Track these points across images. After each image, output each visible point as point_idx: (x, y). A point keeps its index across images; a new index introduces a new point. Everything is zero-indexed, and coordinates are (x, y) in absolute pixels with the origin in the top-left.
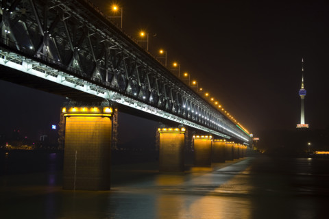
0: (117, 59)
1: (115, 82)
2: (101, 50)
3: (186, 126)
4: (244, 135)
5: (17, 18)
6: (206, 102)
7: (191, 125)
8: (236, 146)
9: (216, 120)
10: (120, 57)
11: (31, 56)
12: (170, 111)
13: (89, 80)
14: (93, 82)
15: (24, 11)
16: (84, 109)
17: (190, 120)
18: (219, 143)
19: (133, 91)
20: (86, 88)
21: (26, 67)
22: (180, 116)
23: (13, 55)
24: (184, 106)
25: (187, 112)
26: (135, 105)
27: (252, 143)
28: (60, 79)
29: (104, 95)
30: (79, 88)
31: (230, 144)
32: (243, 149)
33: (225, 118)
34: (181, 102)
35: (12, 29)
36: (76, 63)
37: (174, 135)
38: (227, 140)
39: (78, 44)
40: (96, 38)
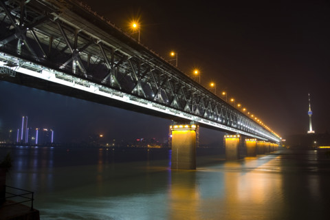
0: (198, 98)
1: (197, 111)
2: (189, 95)
3: (240, 134)
4: (277, 138)
5: (146, 81)
6: (252, 120)
7: (243, 133)
8: (272, 144)
9: (259, 130)
10: (200, 98)
11: (151, 100)
12: (230, 126)
13: (182, 110)
14: (185, 112)
15: (149, 78)
16: (181, 126)
17: (243, 131)
18: (261, 143)
19: (208, 115)
20: (181, 115)
21: (150, 106)
22: (236, 128)
23: (142, 100)
24: (239, 123)
25: (241, 126)
26: (209, 123)
27: (281, 143)
28: (167, 111)
29: (193, 118)
30: (177, 115)
31: (268, 144)
32: (276, 147)
33: (264, 129)
34: (236, 120)
35: (143, 87)
36: (175, 102)
37: (233, 139)
38: (266, 141)
39: (177, 92)
40: (186, 88)
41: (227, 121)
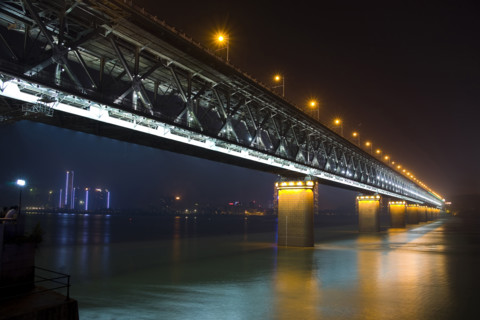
0: (316, 142)
1: (315, 161)
2: (303, 138)
3: (379, 194)
4: (437, 200)
5: (240, 119)
6: (398, 173)
7: (385, 193)
8: (429, 209)
9: (409, 188)
10: (319, 141)
11: (246, 145)
12: (365, 183)
13: (293, 160)
14: (296, 162)
15: (243, 114)
16: (292, 183)
17: (384, 189)
18: (413, 207)
19: (332, 167)
20: (292, 167)
21: (245, 154)
22: (375, 186)
23: (233, 146)
24: (378, 178)
25: (381, 183)
26: (334, 178)
27: (445, 207)
28: (271, 161)
29: (309, 171)
30: (285, 167)
31: (423, 209)
32: (436, 213)
33: (417, 186)
34: (375, 174)
35: (234, 127)
36: (282, 148)
37: (370, 202)
38: (421, 205)
39: (285, 134)
40: (298, 128)
41: (360, 175)
